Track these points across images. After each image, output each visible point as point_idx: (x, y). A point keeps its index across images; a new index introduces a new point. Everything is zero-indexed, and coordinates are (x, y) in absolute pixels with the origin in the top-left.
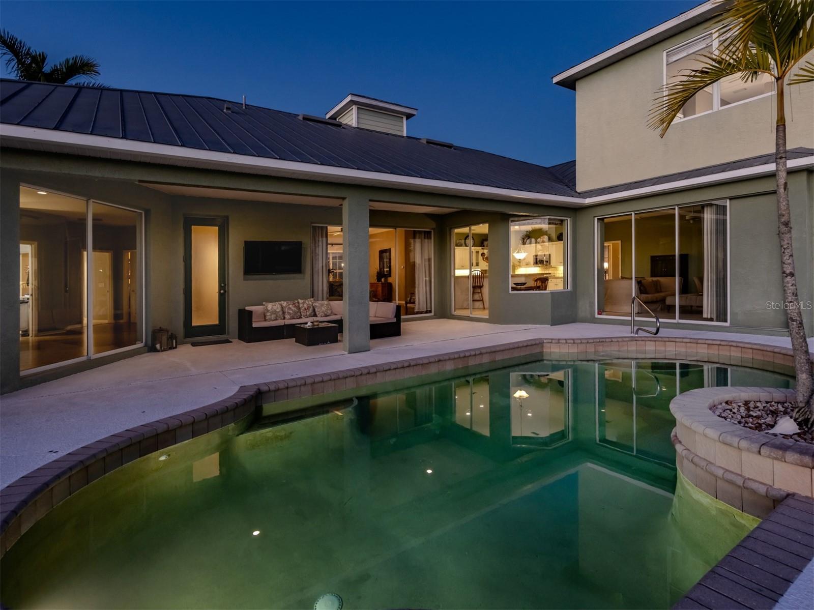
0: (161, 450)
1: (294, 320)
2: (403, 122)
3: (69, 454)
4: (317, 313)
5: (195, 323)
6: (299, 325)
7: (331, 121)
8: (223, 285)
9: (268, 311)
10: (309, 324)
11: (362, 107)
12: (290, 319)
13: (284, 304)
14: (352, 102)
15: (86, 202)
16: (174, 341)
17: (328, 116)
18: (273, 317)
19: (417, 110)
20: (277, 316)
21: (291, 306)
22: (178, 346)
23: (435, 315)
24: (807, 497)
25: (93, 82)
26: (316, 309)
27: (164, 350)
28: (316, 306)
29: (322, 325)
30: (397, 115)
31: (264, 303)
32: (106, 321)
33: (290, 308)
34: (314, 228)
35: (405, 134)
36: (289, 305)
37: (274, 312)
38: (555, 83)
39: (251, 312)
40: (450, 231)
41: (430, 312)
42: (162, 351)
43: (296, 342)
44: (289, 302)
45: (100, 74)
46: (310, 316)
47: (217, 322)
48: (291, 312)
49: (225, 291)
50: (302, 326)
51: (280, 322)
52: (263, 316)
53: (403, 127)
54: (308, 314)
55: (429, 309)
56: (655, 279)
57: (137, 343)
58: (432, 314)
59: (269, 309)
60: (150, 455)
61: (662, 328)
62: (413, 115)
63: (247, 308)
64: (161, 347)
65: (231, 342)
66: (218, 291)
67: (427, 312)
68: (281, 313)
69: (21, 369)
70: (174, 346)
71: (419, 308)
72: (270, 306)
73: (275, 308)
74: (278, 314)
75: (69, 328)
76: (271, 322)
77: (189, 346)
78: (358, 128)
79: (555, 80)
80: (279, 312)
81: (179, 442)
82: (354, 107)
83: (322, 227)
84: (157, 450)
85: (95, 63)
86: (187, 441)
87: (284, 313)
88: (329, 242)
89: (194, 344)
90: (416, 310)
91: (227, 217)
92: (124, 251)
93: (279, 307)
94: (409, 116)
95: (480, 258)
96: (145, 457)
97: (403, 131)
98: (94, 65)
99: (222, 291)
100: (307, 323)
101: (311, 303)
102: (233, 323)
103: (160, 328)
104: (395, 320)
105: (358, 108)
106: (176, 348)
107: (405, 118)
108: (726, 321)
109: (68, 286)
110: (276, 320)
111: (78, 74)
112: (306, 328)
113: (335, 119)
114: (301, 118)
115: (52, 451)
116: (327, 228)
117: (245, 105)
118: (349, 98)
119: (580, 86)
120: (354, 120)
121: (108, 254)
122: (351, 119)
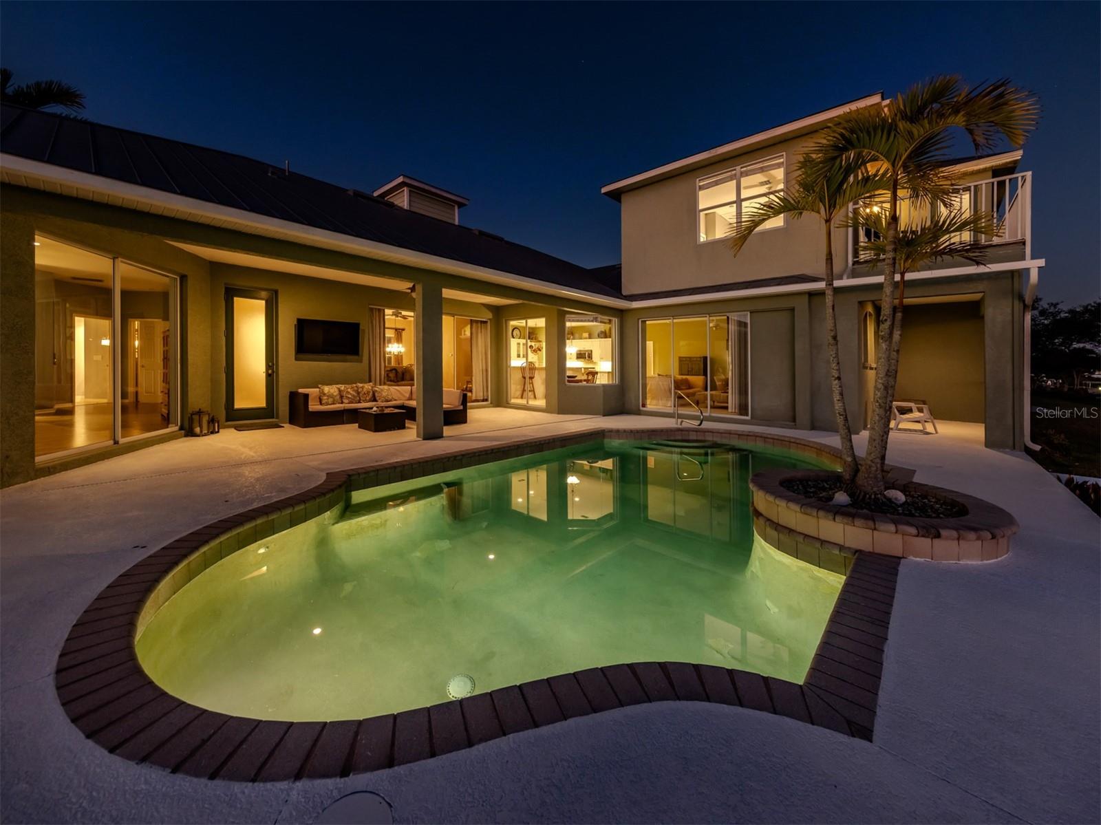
0: (259, 542)
1: (353, 405)
2: (454, 210)
3: (163, 548)
4: (377, 398)
5: (238, 405)
6: (364, 410)
7: (379, 199)
8: (270, 364)
9: (324, 394)
10: (375, 409)
11: (414, 191)
12: (349, 403)
13: (342, 387)
14: (403, 184)
15: (112, 260)
16: (216, 425)
17: (376, 194)
18: (330, 400)
19: (468, 200)
20: (334, 400)
21: (349, 390)
22: (221, 430)
23: (491, 403)
24: (870, 552)
25: (75, 114)
26: (376, 394)
27: (205, 435)
28: (376, 391)
29: (387, 411)
30: (450, 203)
31: (320, 386)
32: (105, 401)
33: (348, 392)
34: (372, 309)
35: (457, 223)
36: (347, 389)
37: (330, 396)
38: (604, 193)
39: (306, 396)
40: (506, 321)
41: (487, 400)
42: (203, 436)
43: (360, 427)
44: (347, 386)
45: (84, 107)
46: (370, 401)
47: (264, 405)
48: (350, 396)
49: (273, 372)
50: (367, 411)
51: (338, 406)
52: (318, 400)
53: (454, 215)
54: (368, 398)
55: (486, 398)
56: (684, 377)
57: (170, 425)
58: (489, 402)
59: (326, 392)
60: (248, 547)
61: (705, 421)
62: (465, 205)
63: (301, 391)
64: (201, 431)
65: (283, 427)
66: (264, 370)
67: (483, 401)
68: (338, 397)
69: (36, 453)
70: (217, 430)
71: (476, 396)
72: (326, 389)
73: (332, 391)
74: (336, 398)
75: (58, 406)
76: (329, 406)
77: (233, 430)
78: (409, 211)
79: (604, 190)
80: (336, 396)
81: (277, 533)
82: (405, 188)
83: (379, 309)
84: (256, 541)
85: (78, 93)
86: (286, 531)
87: (342, 397)
88: (386, 326)
89: (238, 428)
90: (474, 398)
91: (276, 292)
92: (130, 320)
93: (336, 390)
94: (461, 205)
95: (529, 350)
96: (244, 549)
97: (454, 219)
98: (78, 95)
99: (270, 372)
100: (372, 408)
101: (370, 388)
102: (283, 406)
103: (200, 409)
104: (461, 408)
105: (410, 191)
106: (218, 432)
107: (456, 207)
108: (747, 415)
109: (57, 357)
110: (334, 404)
111: (54, 103)
112: (372, 414)
113: (384, 198)
114: (351, 193)
115: (137, 547)
116: (384, 310)
117: (289, 172)
118: (400, 179)
119: (624, 198)
120: (406, 202)
121: (107, 321)
122: (403, 200)
